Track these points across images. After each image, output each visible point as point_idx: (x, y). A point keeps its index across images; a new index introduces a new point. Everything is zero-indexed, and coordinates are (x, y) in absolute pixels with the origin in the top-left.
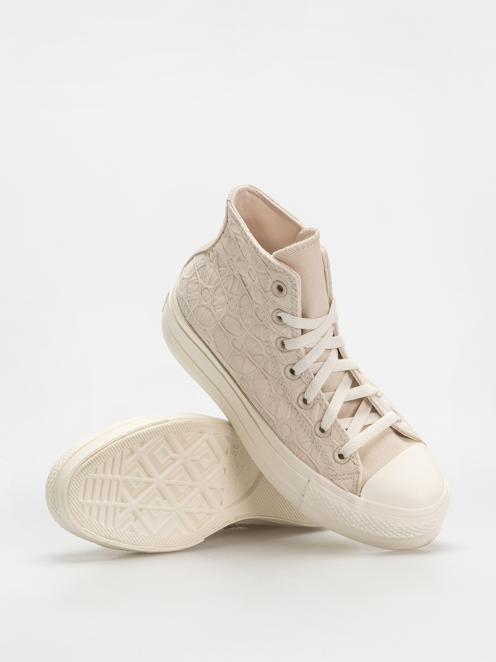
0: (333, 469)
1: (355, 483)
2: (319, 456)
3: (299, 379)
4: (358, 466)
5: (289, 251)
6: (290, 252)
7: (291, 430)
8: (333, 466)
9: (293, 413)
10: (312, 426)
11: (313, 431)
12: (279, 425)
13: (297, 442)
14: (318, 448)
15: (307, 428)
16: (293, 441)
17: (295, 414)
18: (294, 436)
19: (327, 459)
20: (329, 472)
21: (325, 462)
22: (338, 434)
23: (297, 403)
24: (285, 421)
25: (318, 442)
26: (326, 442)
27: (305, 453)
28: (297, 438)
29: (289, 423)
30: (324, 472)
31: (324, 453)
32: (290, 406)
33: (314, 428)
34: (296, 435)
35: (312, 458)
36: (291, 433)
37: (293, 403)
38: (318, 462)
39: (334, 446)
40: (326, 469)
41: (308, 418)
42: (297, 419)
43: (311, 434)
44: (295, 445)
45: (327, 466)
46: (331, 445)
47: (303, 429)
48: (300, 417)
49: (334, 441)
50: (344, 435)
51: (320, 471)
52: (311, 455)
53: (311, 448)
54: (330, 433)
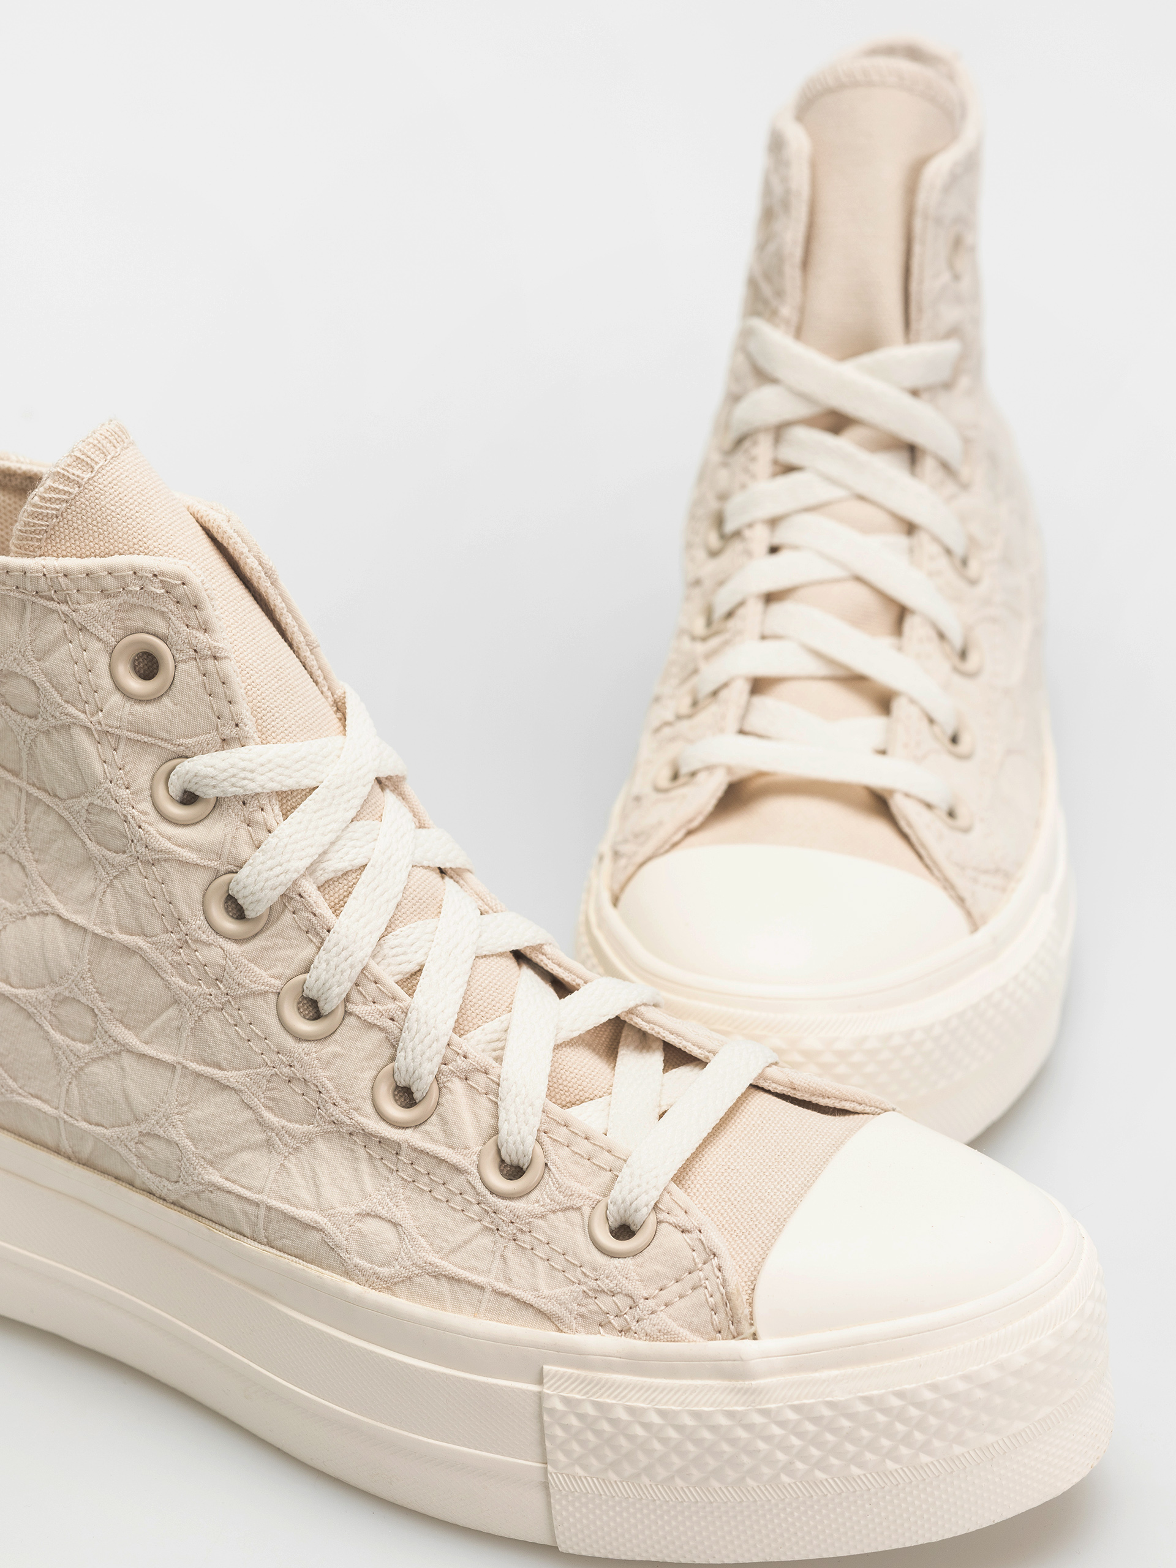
0: (612, 1285)
1: (717, 1295)
2: (541, 1266)
3: (346, 1021)
4: (700, 1232)
5: (48, 505)
6: (53, 506)
7: (400, 1228)
8: (607, 1278)
9: (379, 1163)
10: (469, 1170)
11: (477, 1188)
12: (347, 1233)
13: (436, 1260)
14: (524, 1242)
15: (451, 1188)
16: (420, 1262)
17: (388, 1160)
18: (419, 1243)
19: (574, 1264)
20: (601, 1306)
21: (572, 1279)
22: (576, 1153)
23: (378, 1118)
24: (364, 1207)
25: (515, 1218)
26: (542, 1203)
27: (482, 1283)
28: (431, 1244)
29: (380, 1208)
30: (582, 1316)
31: (553, 1247)
32: (358, 1141)
33: (477, 1174)
34: (423, 1236)
35: (518, 1290)
36: (404, 1239)
37: (364, 1125)
38: (546, 1291)
39: (580, 1205)
40: (585, 1301)
41: (441, 1151)
42: (405, 1177)
43: (478, 1204)
44: (435, 1276)
45: (585, 1289)
46: (568, 1205)
47: (441, 1200)
48: (412, 1164)
49: (573, 1184)
50: (598, 1148)
51: (567, 1322)
52: (510, 1280)
53: (498, 1255)
54: (546, 1164)
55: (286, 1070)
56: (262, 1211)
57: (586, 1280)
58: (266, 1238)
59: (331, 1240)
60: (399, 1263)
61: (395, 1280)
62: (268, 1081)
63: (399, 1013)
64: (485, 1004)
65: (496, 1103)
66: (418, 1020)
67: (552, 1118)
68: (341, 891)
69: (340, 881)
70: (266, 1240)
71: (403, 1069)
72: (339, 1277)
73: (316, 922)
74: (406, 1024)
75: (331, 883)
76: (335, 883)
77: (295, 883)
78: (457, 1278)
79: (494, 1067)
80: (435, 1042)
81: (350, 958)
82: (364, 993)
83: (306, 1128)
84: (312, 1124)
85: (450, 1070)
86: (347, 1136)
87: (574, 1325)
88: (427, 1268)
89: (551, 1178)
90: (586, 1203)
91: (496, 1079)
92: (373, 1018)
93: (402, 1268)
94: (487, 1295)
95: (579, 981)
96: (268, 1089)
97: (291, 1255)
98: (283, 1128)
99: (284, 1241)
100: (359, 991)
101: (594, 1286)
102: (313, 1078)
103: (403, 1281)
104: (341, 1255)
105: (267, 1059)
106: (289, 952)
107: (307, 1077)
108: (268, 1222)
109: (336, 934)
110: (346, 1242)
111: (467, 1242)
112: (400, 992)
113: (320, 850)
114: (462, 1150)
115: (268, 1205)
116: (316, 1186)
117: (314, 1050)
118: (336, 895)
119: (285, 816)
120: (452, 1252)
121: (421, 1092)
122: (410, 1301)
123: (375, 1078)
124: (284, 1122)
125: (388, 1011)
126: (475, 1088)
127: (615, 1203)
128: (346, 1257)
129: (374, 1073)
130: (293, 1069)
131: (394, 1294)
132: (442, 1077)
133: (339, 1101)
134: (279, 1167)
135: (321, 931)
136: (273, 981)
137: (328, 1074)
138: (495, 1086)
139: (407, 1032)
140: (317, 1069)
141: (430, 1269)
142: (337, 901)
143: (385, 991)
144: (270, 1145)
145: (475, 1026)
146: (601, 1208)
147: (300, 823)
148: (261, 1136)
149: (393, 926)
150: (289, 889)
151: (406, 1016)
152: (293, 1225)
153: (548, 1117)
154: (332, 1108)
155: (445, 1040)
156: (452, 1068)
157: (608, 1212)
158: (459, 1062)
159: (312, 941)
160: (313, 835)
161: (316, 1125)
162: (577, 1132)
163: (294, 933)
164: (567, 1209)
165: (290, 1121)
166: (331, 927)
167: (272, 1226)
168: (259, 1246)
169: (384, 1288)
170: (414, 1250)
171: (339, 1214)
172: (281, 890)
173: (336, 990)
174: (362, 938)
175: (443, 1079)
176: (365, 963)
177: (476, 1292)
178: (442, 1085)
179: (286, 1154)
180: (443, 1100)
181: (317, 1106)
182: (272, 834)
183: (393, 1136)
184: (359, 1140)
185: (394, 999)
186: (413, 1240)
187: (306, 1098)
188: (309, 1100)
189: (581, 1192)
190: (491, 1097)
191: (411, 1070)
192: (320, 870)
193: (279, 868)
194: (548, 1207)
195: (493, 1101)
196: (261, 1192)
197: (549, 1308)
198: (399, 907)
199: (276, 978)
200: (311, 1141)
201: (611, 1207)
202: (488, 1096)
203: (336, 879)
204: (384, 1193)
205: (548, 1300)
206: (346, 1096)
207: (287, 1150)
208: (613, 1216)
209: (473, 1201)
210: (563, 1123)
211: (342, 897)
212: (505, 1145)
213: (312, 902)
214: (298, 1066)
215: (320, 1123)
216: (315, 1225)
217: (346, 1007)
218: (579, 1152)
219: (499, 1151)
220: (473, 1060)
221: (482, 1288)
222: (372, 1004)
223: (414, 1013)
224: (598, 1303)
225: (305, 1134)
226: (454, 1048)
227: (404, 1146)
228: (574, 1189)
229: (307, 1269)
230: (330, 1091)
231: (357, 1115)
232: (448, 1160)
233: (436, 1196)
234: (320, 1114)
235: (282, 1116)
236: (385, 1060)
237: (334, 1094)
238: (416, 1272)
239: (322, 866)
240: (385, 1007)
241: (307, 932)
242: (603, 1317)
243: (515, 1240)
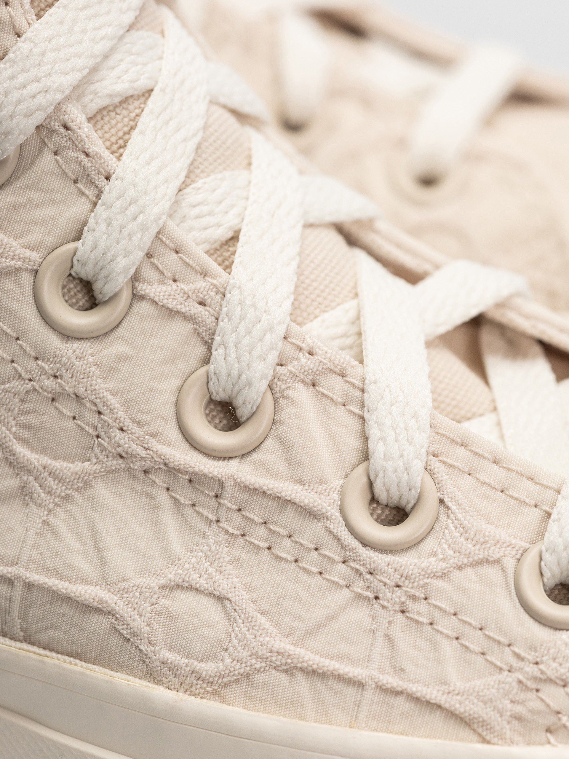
0: (562, 671)
2: (448, 648)
3: (136, 309)
7: (227, 603)
8: (554, 659)
9: (189, 512)
10: (329, 514)
11: (343, 538)
12: (148, 615)
13: (288, 647)
14: (419, 613)
15: (302, 541)
16: (263, 651)
17: (204, 506)
18: (258, 623)
19: (499, 642)
20: (548, 700)
21: (499, 664)
22: (483, 483)
23: (186, 446)
24: (171, 576)
25: (403, 579)
26: (441, 556)
27: (360, 677)
28: (276, 625)
29: (195, 576)
30: (518, 718)
31: (464, 618)
32: (157, 481)
33: (341, 519)
34: (263, 613)
35: (416, 685)
36: (235, 620)
37: (168, 457)
38: (458, 684)
39: (498, 556)
40: (522, 696)
41: (286, 488)
42: (231, 530)
43: (344, 562)
44: (286, 671)
45: (521, 677)
46: (481, 556)
47: (286, 560)
48: (239, 510)
49: (484, 527)
50: (514, 475)
51: (497, 728)
52: (402, 670)
53: (379, 635)
54: (441, 501)
55: (50, 383)
56: (18, 591)
57: (521, 664)
58: (22, 631)
59: (125, 627)
60: (230, 655)
61: (225, 680)
62: (22, 401)
63: (212, 294)
64: (322, 287)
65: (362, 418)
66: (241, 302)
67: (443, 435)
68: (120, 125)
69: (118, 111)
70: (22, 634)
71: (223, 373)
72: (137, 680)
73: (89, 165)
74: (225, 309)
75: (105, 113)
76: (111, 113)
77: (58, 106)
78: (321, 671)
79: (353, 367)
80: (268, 333)
81: (141, 216)
82: (160, 267)
83: (78, 466)
84: (89, 460)
85: (291, 373)
86: (141, 475)
87: (508, 732)
88: (274, 659)
89: (452, 520)
90: (507, 552)
91: (358, 383)
92: (174, 303)
93: (235, 662)
94: (369, 694)
95: (427, 267)
96: (23, 413)
97: (62, 654)
98: (45, 468)
99: (51, 633)
100: (153, 264)
101: (535, 673)
102: (89, 392)
103: (237, 681)
104: (142, 647)
105: (19, 369)
106: (49, 211)
107: (81, 391)
108: (26, 606)
109: (118, 183)
110: (148, 628)
111: (331, 618)
112: (211, 264)
113: (91, 63)
114: (316, 485)
115: (27, 581)
116: (98, 550)
117: (90, 352)
118: (113, 131)
119: (39, 16)
120: (309, 633)
121: (250, 406)
122: (248, 709)
123: (180, 389)
124: (46, 460)
125: (196, 291)
126: (327, 397)
127: (554, 551)
128: (149, 649)
129: (177, 382)
130: (59, 380)
131: (223, 700)
132: (279, 383)
133: (128, 424)
134: (40, 525)
135: (96, 178)
136: (28, 253)
137: (110, 385)
138: (358, 393)
139: (226, 320)
140: (95, 378)
141: (278, 660)
142: (113, 139)
143: (191, 263)
144: (26, 495)
145: (312, 317)
146: (531, 558)
147: (61, 23)
148: (13, 483)
149: (192, 176)
150: (49, 117)
151: (222, 299)
152: (65, 609)
153: (438, 433)
154: (118, 436)
155: (281, 331)
156: (293, 369)
157: (543, 563)
158: (304, 360)
159: (83, 194)
160: (81, 42)
161: (94, 461)
162: (481, 452)
163: (56, 183)
164: (480, 563)
165: (55, 458)
166: (112, 172)
167: (34, 612)
168: (13, 643)
169: (208, 692)
170: (252, 634)
171: (134, 588)
172: (39, 118)
173: (121, 263)
174: (156, 188)
175: (280, 386)
176: (161, 223)
177: (351, 691)
178: (278, 395)
179: (51, 506)
180: (283, 416)
181: (95, 433)
182: (23, 38)
183: (211, 470)
184: (160, 480)
185: (204, 274)
186: (248, 619)
187: (79, 422)
188: (82, 425)
189: (498, 537)
190: (352, 408)
191: (235, 373)
192: (90, 93)
193: (36, 84)
194: (451, 561)
195: (354, 414)
196: (14, 563)
197: (468, 708)
198: (200, 151)
199: (32, 249)
200: (87, 485)
201: (547, 556)
202: (347, 407)
203: (111, 108)
204: (200, 554)
205: (464, 697)
206: (139, 417)
207: (51, 501)
208: (550, 570)
209: (337, 558)
210: (459, 440)
211: (121, 134)
212: (381, 475)
213: (84, 136)
214: (67, 376)
215: (101, 457)
216: (100, 606)
217: (134, 287)
218: (487, 480)
219: (371, 485)
220: (323, 357)
221: (359, 684)
222: (171, 282)
223: (236, 292)
224: (544, 697)
225: (78, 476)
226: (293, 341)
227: (228, 484)
228: (487, 533)
229: (88, 672)
230: (116, 411)
231: (155, 443)
232: (297, 500)
233: (280, 554)
234: (100, 445)
235: (43, 451)
236: (194, 362)
237: (121, 414)
238: (258, 666)
239: (92, 87)
240: (192, 286)
241: (75, 182)
242: (552, 719)
243: (403, 612)
